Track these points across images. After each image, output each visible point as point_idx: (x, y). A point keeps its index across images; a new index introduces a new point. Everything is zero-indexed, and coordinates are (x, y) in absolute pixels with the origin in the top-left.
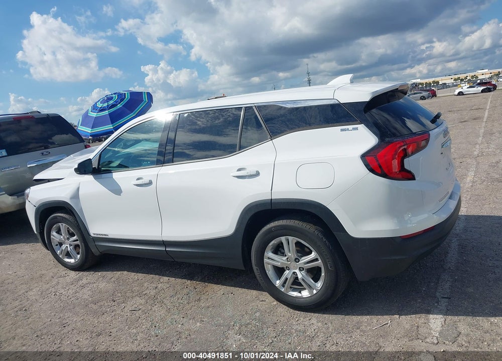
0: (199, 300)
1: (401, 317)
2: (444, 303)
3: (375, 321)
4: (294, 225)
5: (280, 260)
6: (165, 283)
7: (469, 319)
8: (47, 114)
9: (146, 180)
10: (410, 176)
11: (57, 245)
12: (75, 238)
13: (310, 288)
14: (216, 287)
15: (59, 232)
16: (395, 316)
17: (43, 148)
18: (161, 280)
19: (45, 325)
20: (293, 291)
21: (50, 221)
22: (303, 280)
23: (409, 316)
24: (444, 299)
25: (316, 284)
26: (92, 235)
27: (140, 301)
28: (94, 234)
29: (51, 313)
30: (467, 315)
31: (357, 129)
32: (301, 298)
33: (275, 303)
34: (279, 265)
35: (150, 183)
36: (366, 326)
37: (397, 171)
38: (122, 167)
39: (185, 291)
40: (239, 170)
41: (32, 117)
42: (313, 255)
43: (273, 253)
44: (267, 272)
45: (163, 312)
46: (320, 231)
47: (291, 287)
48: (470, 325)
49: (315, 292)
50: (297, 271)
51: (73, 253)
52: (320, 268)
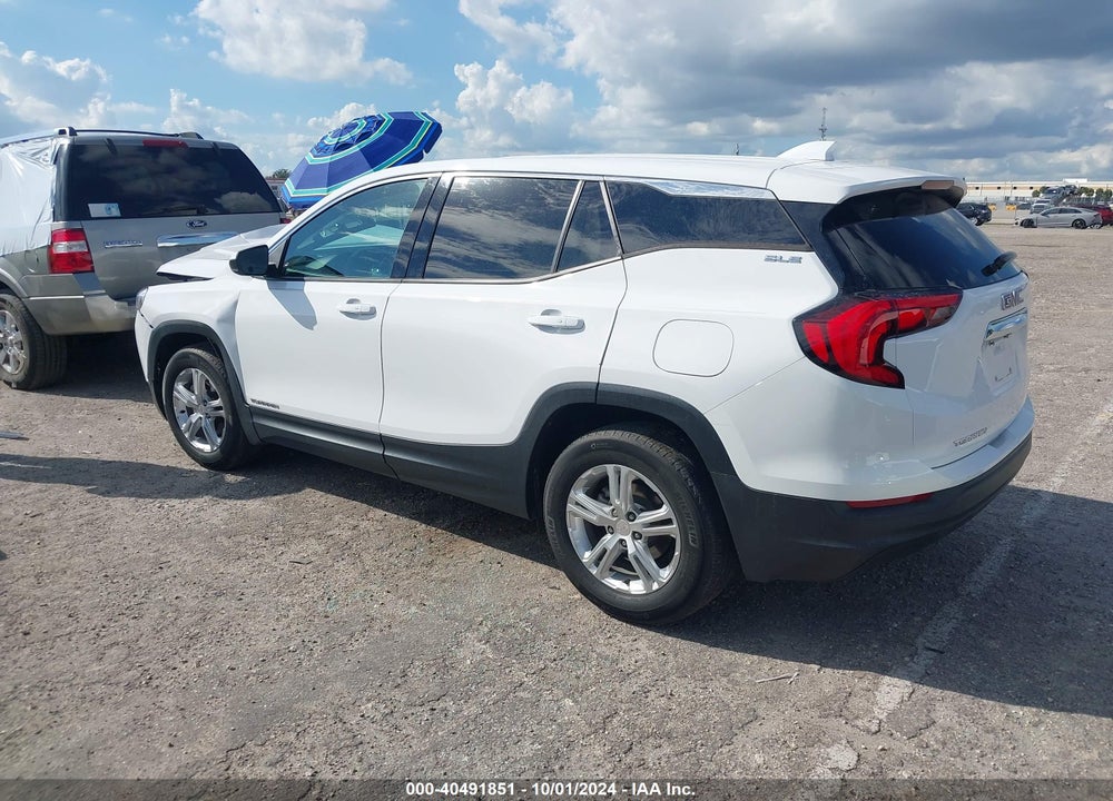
0: (430, 564)
1: (824, 669)
2: (925, 659)
3: (766, 667)
4: (635, 443)
5: (597, 511)
6: (375, 523)
7: (966, 700)
8: (214, 143)
9: (363, 307)
10: (894, 379)
11: (183, 412)
12: (217, 403)
13: (649, 577)
14: (472, 545)
15: (189, 386)
16: (813, 666)
17: (195, 212)
18: (370, 515)
19: (126, 560)
20: (614, 577)
21: (176, 359)
22: (636, 558)
23: (841, 671)
24: (929, 652)
25: (661, 571)
26: (249, 402)
27: (314, 546)
28: (253, 401)
29: (143, 539)
30: (963, 692)
31: (799, 260)
32: (627, 594)
33: (578, 596)
34: (593, 519)
35: (372, 313)
36: (743, 674)
37: (866, 362)
38: (331, 272)
39: (410, 543)
40: (547, 313)
41: (183, 145)
42: (663, 512)
43: (586, 494)
44: (570, 530)
45: (353, 574)
46: (685, 465)
47: (611, 570)
48: (961, 711)
49: (655, 586)
50: (628, 539)
51: (212, 431)
52: (674, 540)
